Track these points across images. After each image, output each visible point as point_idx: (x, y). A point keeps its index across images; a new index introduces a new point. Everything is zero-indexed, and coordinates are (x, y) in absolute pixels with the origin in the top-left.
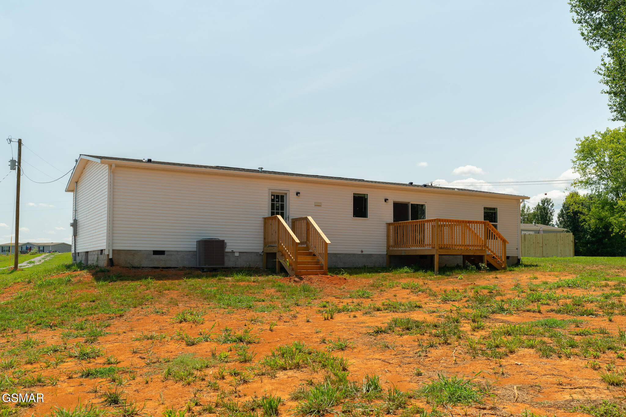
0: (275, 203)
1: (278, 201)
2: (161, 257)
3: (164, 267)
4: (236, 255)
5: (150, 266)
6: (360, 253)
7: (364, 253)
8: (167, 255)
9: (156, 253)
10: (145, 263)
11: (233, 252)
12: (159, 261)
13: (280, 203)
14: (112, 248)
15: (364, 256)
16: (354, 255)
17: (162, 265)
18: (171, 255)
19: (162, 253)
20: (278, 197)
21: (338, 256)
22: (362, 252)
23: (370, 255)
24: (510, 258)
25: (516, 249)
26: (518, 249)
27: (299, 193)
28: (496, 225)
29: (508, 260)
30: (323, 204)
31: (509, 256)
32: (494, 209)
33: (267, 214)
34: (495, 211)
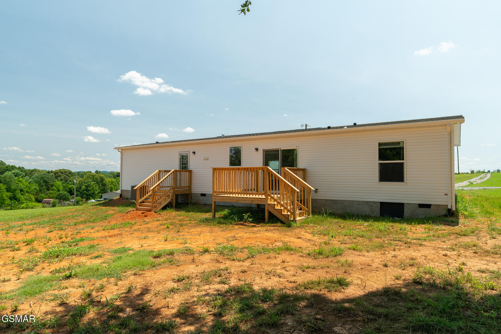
14: (121, 189)
20: (185, 156)
24: (432, 207)
25: (445, 194)
26: (447, 195)
27: (194, 153)
28: (403, 164)
29: (427, 209)
30: (209, 158)
31: (431, 205)
32: (399, 143)
33: (178, 168)
34: (401, 146)
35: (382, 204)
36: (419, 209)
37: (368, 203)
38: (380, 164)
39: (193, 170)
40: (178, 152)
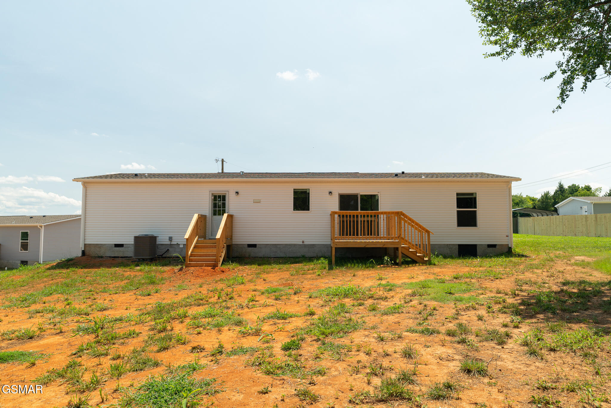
0: (217, 202)
1: (220, 201)
2: (121, 249)
3: (123, 256)
4: (180, 247)
5: (112, 256)
6: (301, 243)
7: (305, 243)
8: (125, 247)
9: (117, 246)
10: (109, 254)
11: (178, 245)
12: (119, 252)
13: (222, 202)
14: (84, 243)
15: (306, 246)
16: (295, 245)
17: (121, 255)
18: (128, 247)
19: (121, 246)
20: (219, 197)
21: (278, 246)
22: (303, 242)
23: (313, 246)
24: (497, 247)
25: (507, 236)
26: (508, 236)
27: (237, 193)
28: (475, 212)
29: (494, 248)
30: (262, 200)
31: (496, 245)
32: (472, 194)
33: (208, 212)
34: (474, 196)
35: (460, 246)
36: (488, 248)
37: (449, 245)
38: (458, 211)
39: (234, 214)
40: (208, 191)
